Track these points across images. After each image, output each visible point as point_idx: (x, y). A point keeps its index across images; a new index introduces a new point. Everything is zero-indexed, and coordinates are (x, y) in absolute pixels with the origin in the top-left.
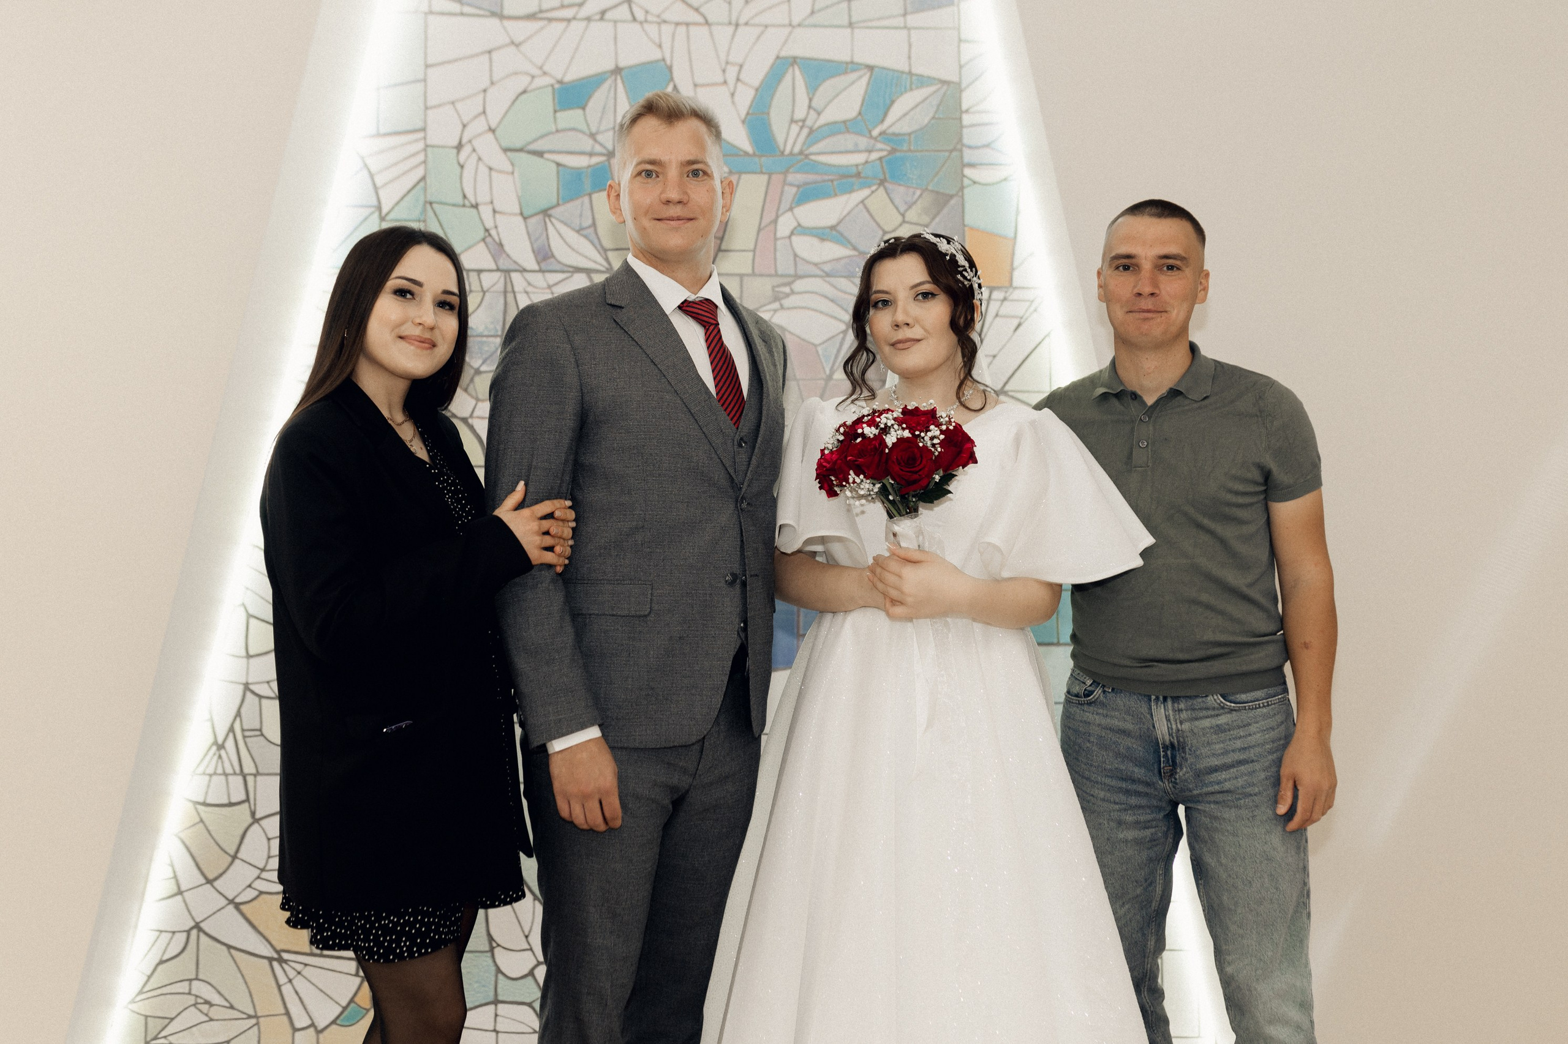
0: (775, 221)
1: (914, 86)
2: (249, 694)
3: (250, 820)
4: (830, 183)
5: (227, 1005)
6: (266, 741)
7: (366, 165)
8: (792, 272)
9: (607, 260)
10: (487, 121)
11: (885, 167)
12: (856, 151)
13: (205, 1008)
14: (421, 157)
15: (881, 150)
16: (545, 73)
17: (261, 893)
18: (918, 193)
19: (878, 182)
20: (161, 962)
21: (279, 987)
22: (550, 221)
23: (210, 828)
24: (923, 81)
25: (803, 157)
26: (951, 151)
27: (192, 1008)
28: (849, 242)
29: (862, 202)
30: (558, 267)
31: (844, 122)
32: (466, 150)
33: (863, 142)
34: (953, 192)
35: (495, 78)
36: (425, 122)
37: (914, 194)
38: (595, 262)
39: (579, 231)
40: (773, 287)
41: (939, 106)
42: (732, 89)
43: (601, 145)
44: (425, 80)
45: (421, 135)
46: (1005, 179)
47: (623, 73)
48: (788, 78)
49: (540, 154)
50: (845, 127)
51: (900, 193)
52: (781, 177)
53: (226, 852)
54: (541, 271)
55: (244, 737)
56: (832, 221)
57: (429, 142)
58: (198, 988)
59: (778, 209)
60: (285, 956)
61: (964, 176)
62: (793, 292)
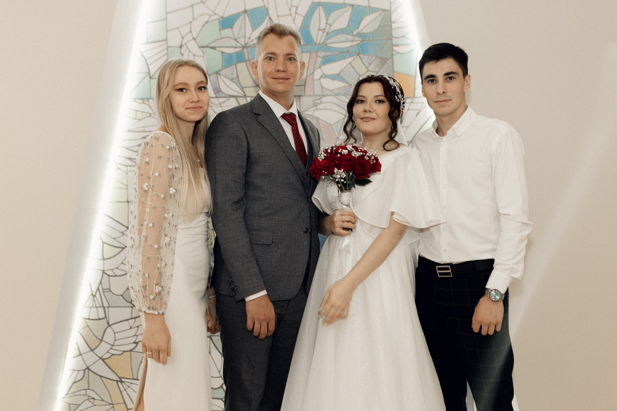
0: (313, 73)
1: (371, 13)
2: (104, 275)
3: (107, 325)
4: (336, 56)
5: (100, 399)
6: (111, 293)
7: (143, 56)
8: (321, 94)
9: (244, 92)
10: (192, 35)
11: (359, 47)
12: (347, 41)
13: (92, 400)
14: (165, 52)
15: (358, 41)
16: (215, 14)
17: (113, 355)
18: (374, 58)
19: (356, 54)
20: (75, 382)
21: (121, 392)
22: (220, 76)
23: (92, 329)
24: (375, 10)
25: (324, 45)
26: (387, 40)
27: (87, 401)
28: (345, 80)
29: (350, 63)
30: (224, 95)
31: (342, 29)
32: (184, 48)
33: (350, 37)
34: (389, 57)
35: (195, 16)
36: (167, 36)
37: (372, 59)
38: (238, 93)
39: (232, 80)
40: (313, 101)
41: (381, 21)
42: (294, 17)
43: (240, 43)
44: (166, 19)
45: (165, 42)
46: (411, 51)
47: (248, 13)
48: (317, 12)
49: (214, 48)
50: (342, 31)
51: (365, 58)
52: (315, 54)
53: (98, 339)
54: (216, 97)
55: (103, 292)
56: (338, 72)
57: (169, 45)
58: (89, 392)
59: (314, 67)
60: (123, 380)
61: (393, 50)
62: (321, 102)
